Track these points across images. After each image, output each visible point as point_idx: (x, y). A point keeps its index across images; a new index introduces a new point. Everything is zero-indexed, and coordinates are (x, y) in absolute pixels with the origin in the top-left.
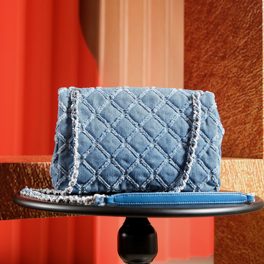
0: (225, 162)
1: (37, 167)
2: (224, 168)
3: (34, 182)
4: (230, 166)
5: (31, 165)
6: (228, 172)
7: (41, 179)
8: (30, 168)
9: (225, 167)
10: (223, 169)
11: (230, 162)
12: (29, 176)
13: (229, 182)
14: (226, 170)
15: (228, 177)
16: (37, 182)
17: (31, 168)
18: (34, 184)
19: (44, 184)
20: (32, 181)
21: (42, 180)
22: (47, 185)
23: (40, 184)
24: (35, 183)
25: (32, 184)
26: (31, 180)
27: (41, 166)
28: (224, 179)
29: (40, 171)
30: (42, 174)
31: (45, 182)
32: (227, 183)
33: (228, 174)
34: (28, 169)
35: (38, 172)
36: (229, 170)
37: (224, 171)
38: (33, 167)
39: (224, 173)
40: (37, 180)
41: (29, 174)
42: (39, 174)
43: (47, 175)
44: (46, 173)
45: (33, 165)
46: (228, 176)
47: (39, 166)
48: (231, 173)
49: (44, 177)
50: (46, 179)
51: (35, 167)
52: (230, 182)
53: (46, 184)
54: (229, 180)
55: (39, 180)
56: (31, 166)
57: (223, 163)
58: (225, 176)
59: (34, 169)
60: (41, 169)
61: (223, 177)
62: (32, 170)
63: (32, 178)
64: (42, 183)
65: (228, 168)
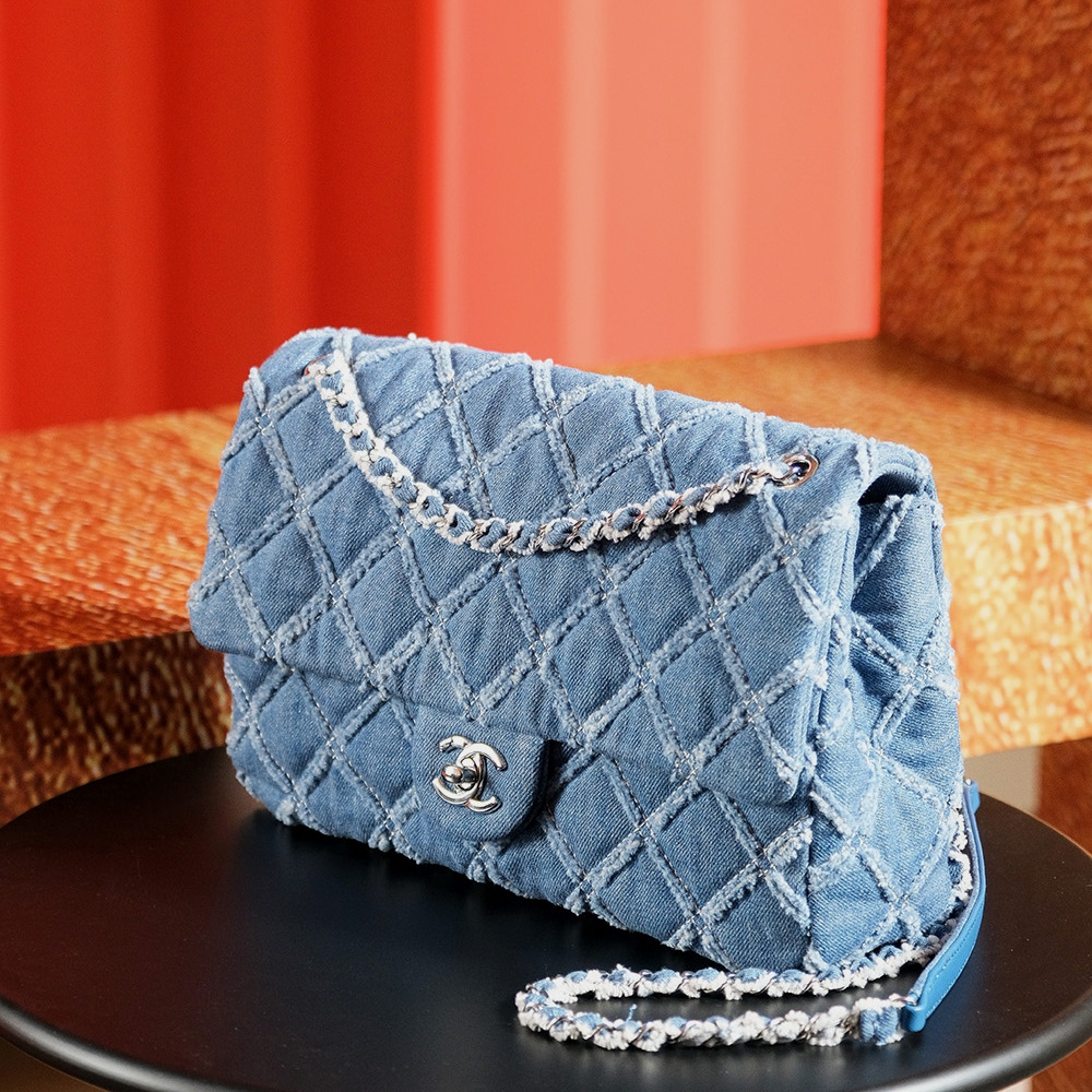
0: (1048, 518)
1: (51, 674)
2: (1043, 551)
3: (43, 742)
4: (1075, 536)
5: (23, 664)
6: (1066, 562)
7: (73, 726)
8: (16, 680)
9: (1049, 539)
10: (1036, 555)
11: (1081, 515)
12: (16, 717)
13: (1067, 618)
14: (1055, 555)
15: (1062, 591)
16: (57, 742)
17: (22, 680)
18: (41, 754)
19: (92, 746)
20: (33, 738)
21: (82, 729)
22: (107, 749)
23: (71, 751)
24: (48, 750)
25: (33, 753)
26: (26, 734)
27: (74, 665)
28: (1041, 602)
29: (66, 689)
30: (80, 702)
31: (95, 737)
32: (1059, 620)
33: (1067, 575)
34: (10, 685)
35: (59, 695)
36: (1071, 557)
37: (1043, 562)
38: (32, 672)
39: (1043, 574)
40: (57, 733)
41: (14, 710)
42: (66, 701)
43: (103, 705)
44: (100, 692)
45: (31, 664)
46: (1067, 585)
47: (61, 663)
48: (1081, 567)
49: (91, 712)
50: (100, 720)
51: (42, 673)
52: (1075, 615)
53: (99, 748)
54: (1067, 607)
55: (65, 733)
56: (24, 672)
57: (1040, 526)
58: (1048, 589)
59: (37, 682)
60: (72, 679)
61: (1039, 594)
62: (26, 688)
63: (30, 725)
64: (81, 742)
65: (1067, 547)
